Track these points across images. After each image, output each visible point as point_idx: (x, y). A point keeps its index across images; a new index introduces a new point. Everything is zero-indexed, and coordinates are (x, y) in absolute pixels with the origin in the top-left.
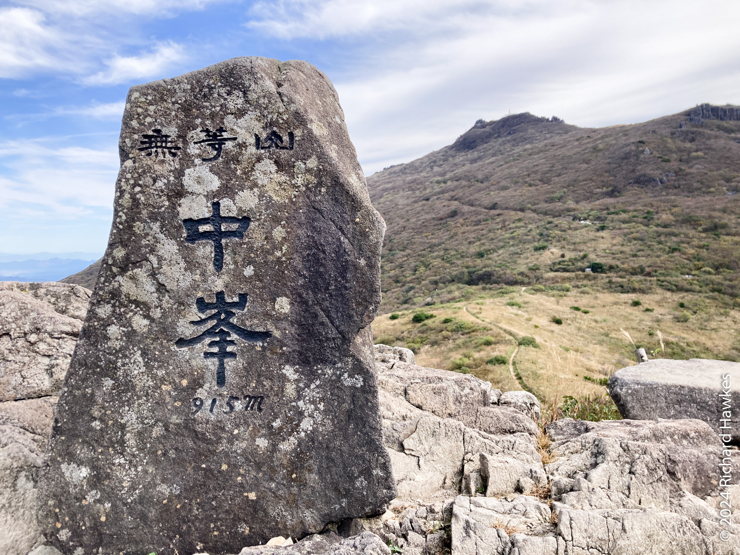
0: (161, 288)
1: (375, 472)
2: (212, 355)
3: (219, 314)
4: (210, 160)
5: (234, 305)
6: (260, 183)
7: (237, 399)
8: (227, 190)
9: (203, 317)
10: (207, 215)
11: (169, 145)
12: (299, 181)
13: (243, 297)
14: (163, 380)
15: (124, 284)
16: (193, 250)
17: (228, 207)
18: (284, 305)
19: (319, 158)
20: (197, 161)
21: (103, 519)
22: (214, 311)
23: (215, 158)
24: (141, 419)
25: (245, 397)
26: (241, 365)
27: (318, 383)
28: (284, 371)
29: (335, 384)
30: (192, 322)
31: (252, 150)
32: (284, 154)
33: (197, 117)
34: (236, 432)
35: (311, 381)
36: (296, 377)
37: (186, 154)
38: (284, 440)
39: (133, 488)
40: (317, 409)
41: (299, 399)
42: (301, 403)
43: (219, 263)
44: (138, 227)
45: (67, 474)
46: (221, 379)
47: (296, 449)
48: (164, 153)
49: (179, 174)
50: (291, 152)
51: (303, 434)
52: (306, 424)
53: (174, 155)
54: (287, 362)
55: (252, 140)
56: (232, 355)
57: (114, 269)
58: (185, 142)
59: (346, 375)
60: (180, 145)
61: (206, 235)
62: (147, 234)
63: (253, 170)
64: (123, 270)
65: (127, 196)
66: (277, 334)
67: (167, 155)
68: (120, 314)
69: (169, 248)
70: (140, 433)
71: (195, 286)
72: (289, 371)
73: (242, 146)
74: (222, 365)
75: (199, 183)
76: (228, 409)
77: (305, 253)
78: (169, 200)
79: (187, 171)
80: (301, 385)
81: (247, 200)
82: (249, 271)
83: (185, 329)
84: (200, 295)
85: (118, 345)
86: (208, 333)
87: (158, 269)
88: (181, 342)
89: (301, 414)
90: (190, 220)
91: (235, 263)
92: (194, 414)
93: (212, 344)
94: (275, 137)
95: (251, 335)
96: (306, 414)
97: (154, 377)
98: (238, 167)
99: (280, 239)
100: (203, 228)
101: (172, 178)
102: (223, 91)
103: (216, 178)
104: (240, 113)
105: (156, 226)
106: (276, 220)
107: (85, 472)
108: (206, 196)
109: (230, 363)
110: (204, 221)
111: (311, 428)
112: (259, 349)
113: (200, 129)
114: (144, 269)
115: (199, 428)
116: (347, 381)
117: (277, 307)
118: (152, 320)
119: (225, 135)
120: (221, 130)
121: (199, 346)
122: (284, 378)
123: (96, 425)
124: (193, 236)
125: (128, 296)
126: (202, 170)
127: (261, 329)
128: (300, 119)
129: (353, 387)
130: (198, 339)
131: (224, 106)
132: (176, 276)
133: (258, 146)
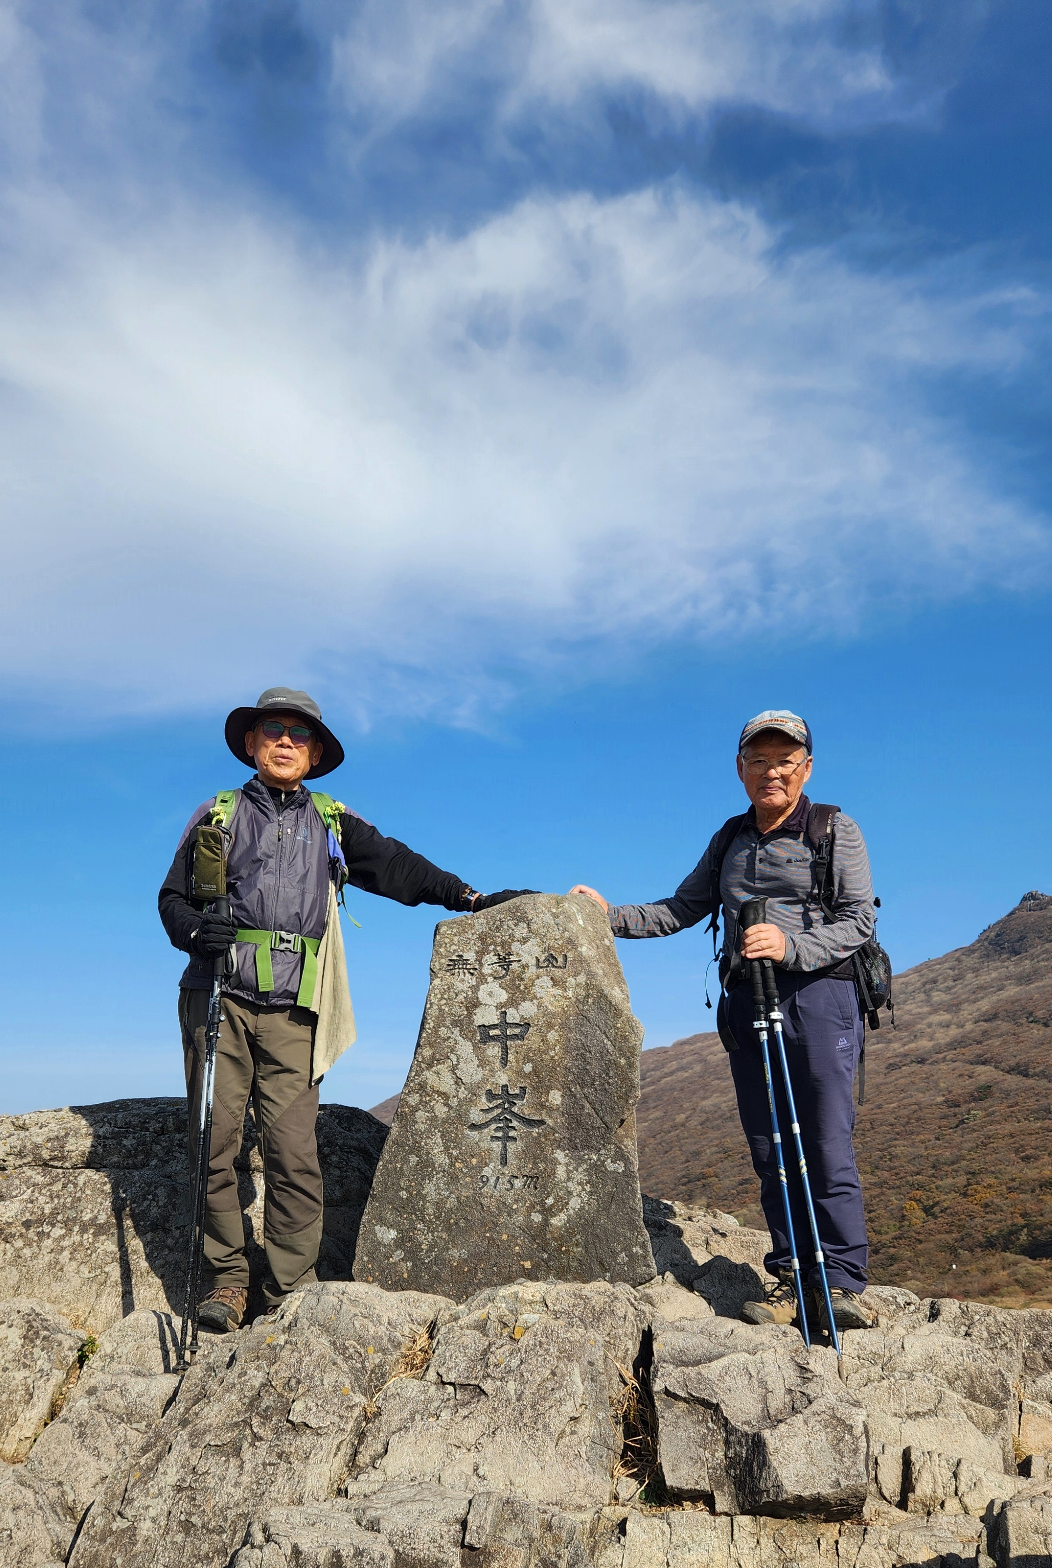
0: (458, 1081)
1: (634, 1250)
2: (498, 1138)
3: (504, 1103)
4: (500, 978)
5: (516, 1096)
6: (539, 996)
7: (517, 1177)
8: (513, 1002)
9: (491, 1106)
10: (496, 1022)
11: (468, 967)
12: (570, 993)
13: (523, 1089)
14: (456, 1158)
15: (429, 1076)
16: (485, 1050)
17: (513, 1016)
18: (556, 1097)
19: (587, 974)
20: (490, 979)
21: (406, 1275)
22: (500, 1101)
23: (504, 976)
24: (439, 1191)
25: (523, 1176)
26: (520, 1149)
27: (585, 1166)
28: (556, 1155)
29: (597, 1169)
30: (482, 1110)
31: (533, 969)
32: (558, 973)
33: (491, 945)
34: (515, 1207)
35: (579, 1165)
36: (566, 1160)
37: (482, 974)
38: (555, 1216)
39: (430, 1250)
40: (584, 1190)
41: (568, 1180)
42: (570, 1184)
43: (504, 1061)
44: (443, 1032)
45: (379, 1235)
46: (504, 1161)
47: (565, 1224)
48: (464, 973)
49: (475, 989)
50: (564, 971)
51: (572, 1212)
52: (575, 1203)
53: (472, 974)
54: (559, 1147)
55: (534, 962)
56: (514, 1139)
57: (423, 1065)
58: (481, 965)
59: (610, 1161)
60: (477, 967)
61: (494, 1038)
62: (449, 1038)
63: (533, 985)
64: (430, 1066)
65: (435, 1007)
66: (550, 1122)
67: (467, 975)
68: (426, 1102)
69: (466, 1048)
70: (437, 1204)
71: (485, 1080)
72: (560, 1155)
73: (525, 967)
74: (505, 1147)
75: (491, 996)
76: (509, 1186)
77: (574, 1054)
78: (467, 1010)
79: (482, 987)
80: (571, 1168)
81: (528, 1009)
82: (528, 1068)
83: (476, 1116)
84: (488, 1087)
85: (422, 1127)
86: (494, 1120)
87: (457, 1065)
88: (474, 1127)
89: (570, 1193)
90: (484, 1026)
91: (517, 1061)
92: (481, 1189)
93: (498, 1129)
94: (551, 959)
95: (530, 1122)
96: (575, 1194)
97: (450, 1156)
98: (522, 983)
99: (553, 1041)
100: (492, 1033)
101: (470, 993)
102: (510, 923)
103: (504, 992)
104: (524, 941)
105: (456, 1031)
106: (550, 1026)
107: (393, 1234)
108: (496, 1007)
109: (511, 1146)
110: (494, 1027)
111: (578, 1207)
112: (536, 1135)
113: (492, 954)
114: (446, 1065)
115: (485, 1202)
116: (610, 1166)
117: (550, 1098)
118: (450, 1107)
119: (512, 958)
120: (510, 954)
121: (487, 1130)
122: (555, 1162)
123: (404, 1194)
124: (487, 1039)
125: (432, 1087)
126: (493, 986)
127: (537, 1118)
128: (571, 943)
129: (615, 1172)
130: (487, 1125)
131: (511, 936)
132: (471, 1071)
133: (538, 966)
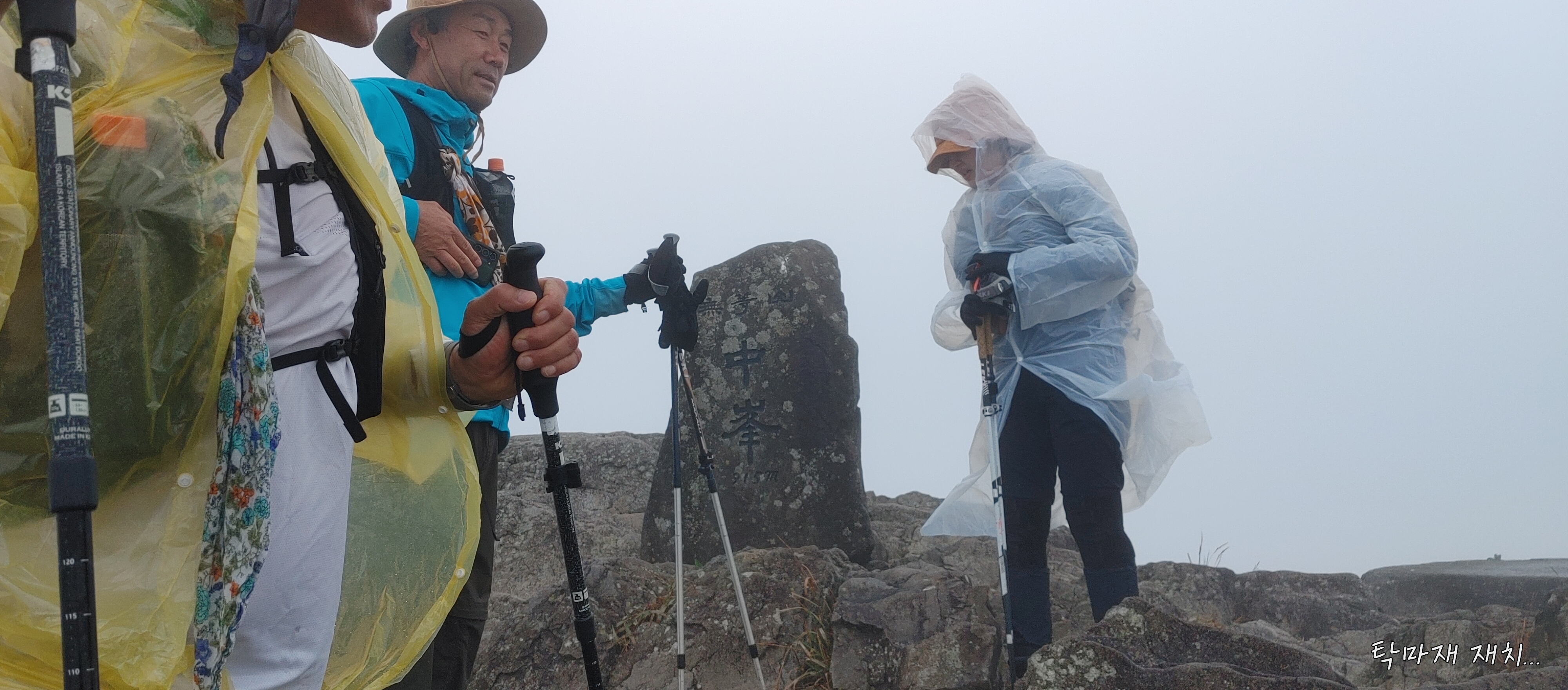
0: (712, 400)
2: (744, 443)
3: (748, 414)
4: (742, 313)
5: (757, 408)
6: (771, 325)
7: (761, 473)
8: (751, 333)
9: (738, 417)
10: (739, 350)
12: (796, 322)
13: (762, 402)
16: (731, 373)
17: (751, 343)
18: (788, 406)
19: (809, 305)
20: (733, 316)
22: (745, 413)
23: (744, 312)
24: (701, 487)
25: (766, 472)
26: (762, 449)
27: (814, 461)
28: (791, 453)
29: (824, 462)
30: (731, 421)
31: (766, 304)
32: (787, 305)
33: (733, 288)
34: (761, 496)
35: (810, 460)
36: (799, 457)
37: (726, 312)
38: (792, 501)
40: (814, 479)
41: (802, 473)
42: (803, 475)
43: (746, 380)
44: (698, 361)
45: (658, 525)
46: (750, 460)
47: (801, 507)
48: (713, 313)
49: (722, 324)
50: (791, 303)
51: (805, 497)
52: (808, 490)
53: (719, 313)
54: (793, 446)
55: (767, 298)
56: (757, 442)
58: (726, 305)
59: (833, 454)
60: (723, 307)
61: (738, 363)
62: (703, 365)
63: (767, 317)
66: (785, 426)
67: (715, 314)
69: (716, 373)
70: (700, 497)
71: (732, 397)
72: (794, 453)
73: (760, 303)
74: (750, 451)
75: (734, 329)
76: (755, 481)
77: (801, 370)
78: (716, 342)
79: (727, 323)
80: (803, 462)
81: (764, 337)
82: (765, 384)
83: (727, 426)
84: (736, 402)
85: (686, 438)
86: (742, 428)
87: (710, 387)
88: (725, 435)
89: (803, 483)
90: (729, 354)
91: (757, 379)
92: (734, 483)
93: (743, 436)
94: (781, 295)
95: (768, 428)
96: (807, 483)
98: (758, 317)
99: (784, 362)
100: (736, 359)
101: (718, 328)
102: (749, 268)
103: (744, 325)
104: (759, 282)
105: (708, 360)
106: (782, 349)
107: (668, 523)
108: (738, 338)
109: (755, 449)
110: (737, 353)
111: (810, 493)
112: (774, 438)
113: (734, 295)
114: (702, 388)
115: (737, 493)
116: (835, 459)
117: (784, 408)
118: (707, 421)
119: (750, 297)
120: (748, 294)
121: (736, 437)
122: (791, 458)
124: (731, 364)
126: (736, 321)
127: (774, 424)
128: (797, 280)
129: (838, 463)
130: (735, 432)
131: (749, 278)
132: (722, 391)
133: (769, 302)
